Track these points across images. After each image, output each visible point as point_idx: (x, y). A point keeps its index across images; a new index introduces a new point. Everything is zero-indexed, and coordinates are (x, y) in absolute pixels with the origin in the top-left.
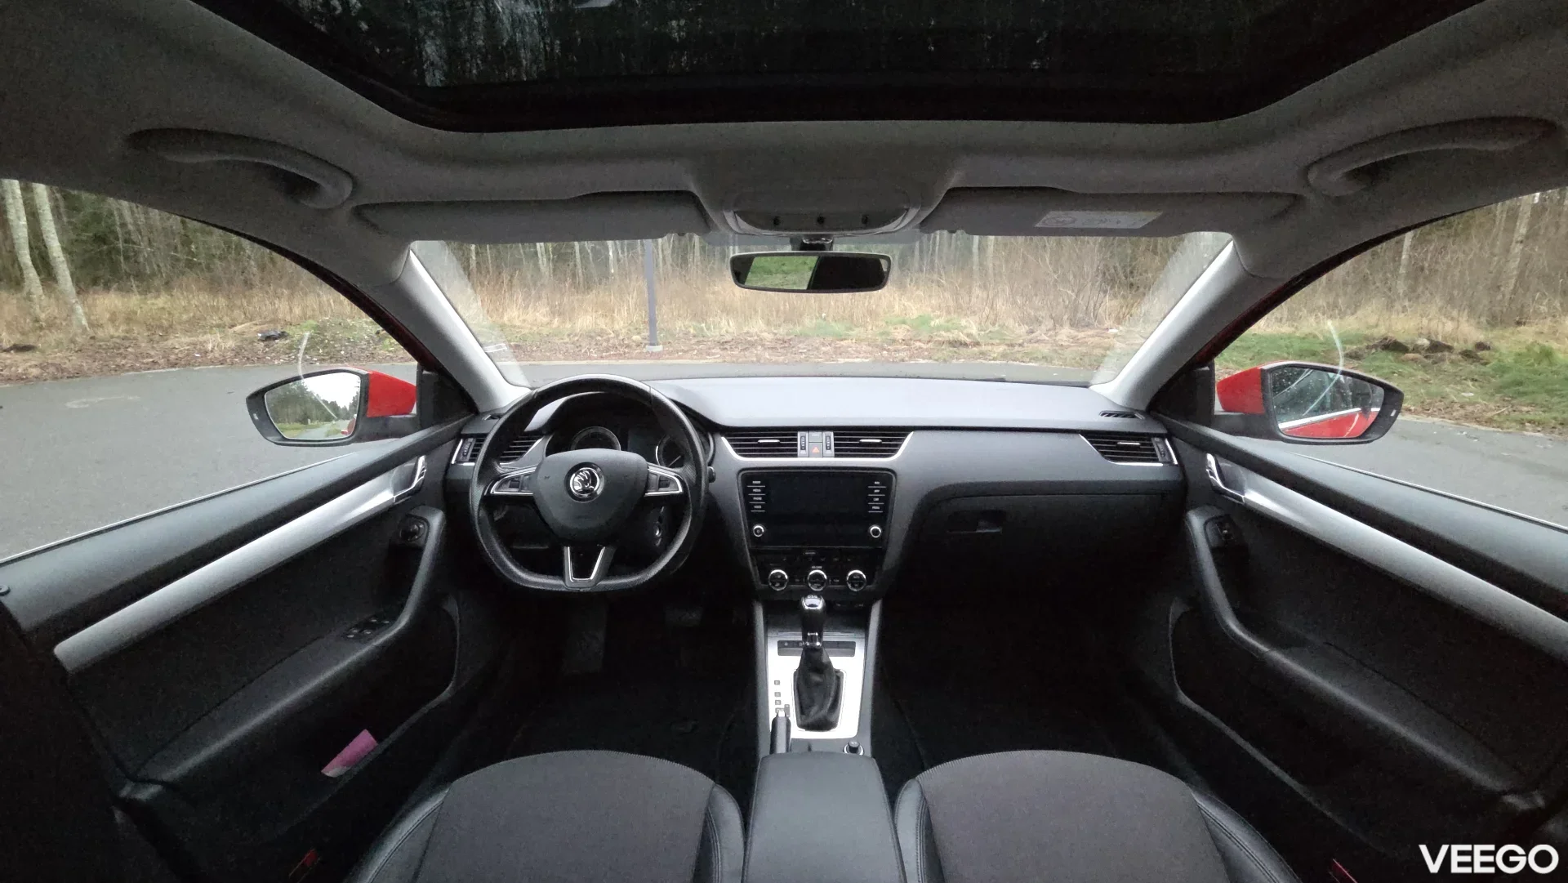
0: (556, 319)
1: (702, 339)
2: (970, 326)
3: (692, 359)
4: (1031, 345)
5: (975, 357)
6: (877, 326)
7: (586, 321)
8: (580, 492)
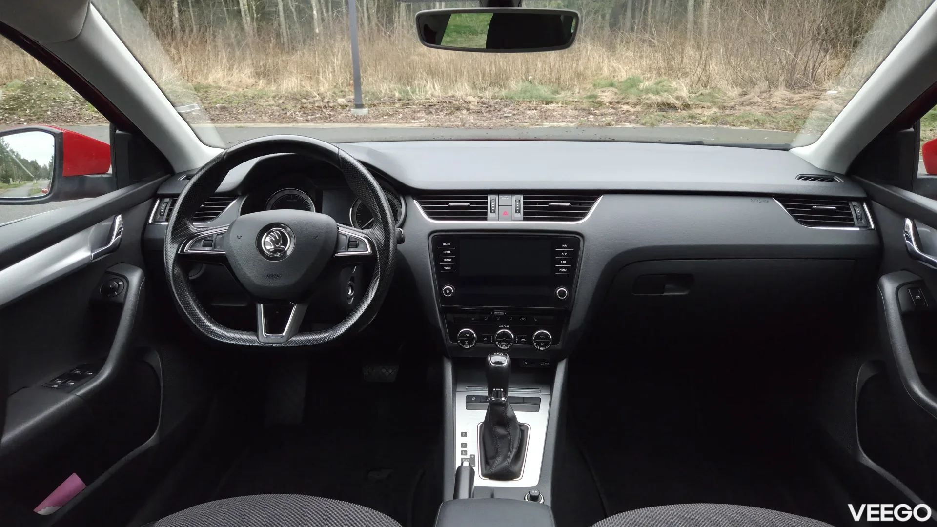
0: (261, 81)
1: (407, 102)
2: (681, 88)
3: (397, 122)
4: (742, 108)
5: (683, 120)
6: (584, 89)
7: (290, 83)
8: (272, 252)
